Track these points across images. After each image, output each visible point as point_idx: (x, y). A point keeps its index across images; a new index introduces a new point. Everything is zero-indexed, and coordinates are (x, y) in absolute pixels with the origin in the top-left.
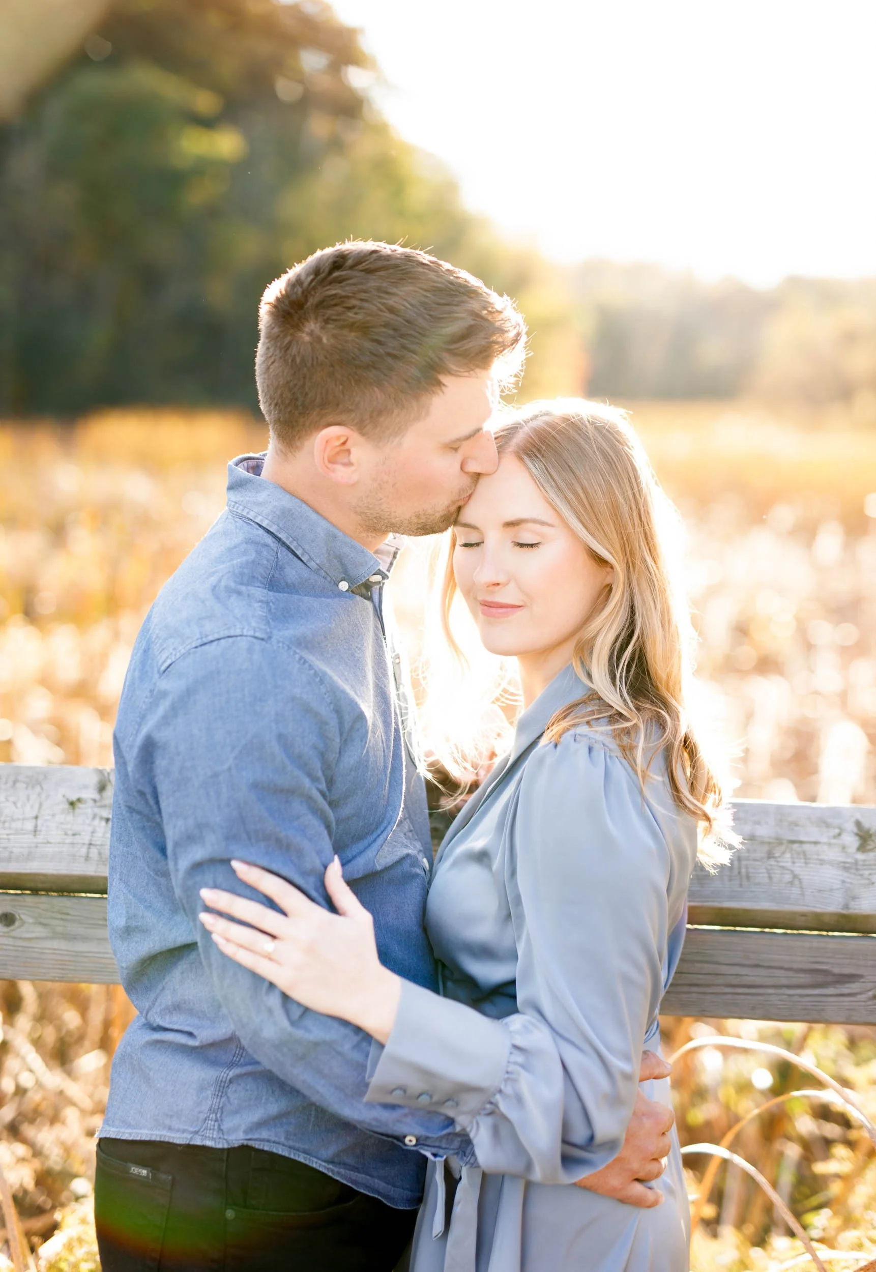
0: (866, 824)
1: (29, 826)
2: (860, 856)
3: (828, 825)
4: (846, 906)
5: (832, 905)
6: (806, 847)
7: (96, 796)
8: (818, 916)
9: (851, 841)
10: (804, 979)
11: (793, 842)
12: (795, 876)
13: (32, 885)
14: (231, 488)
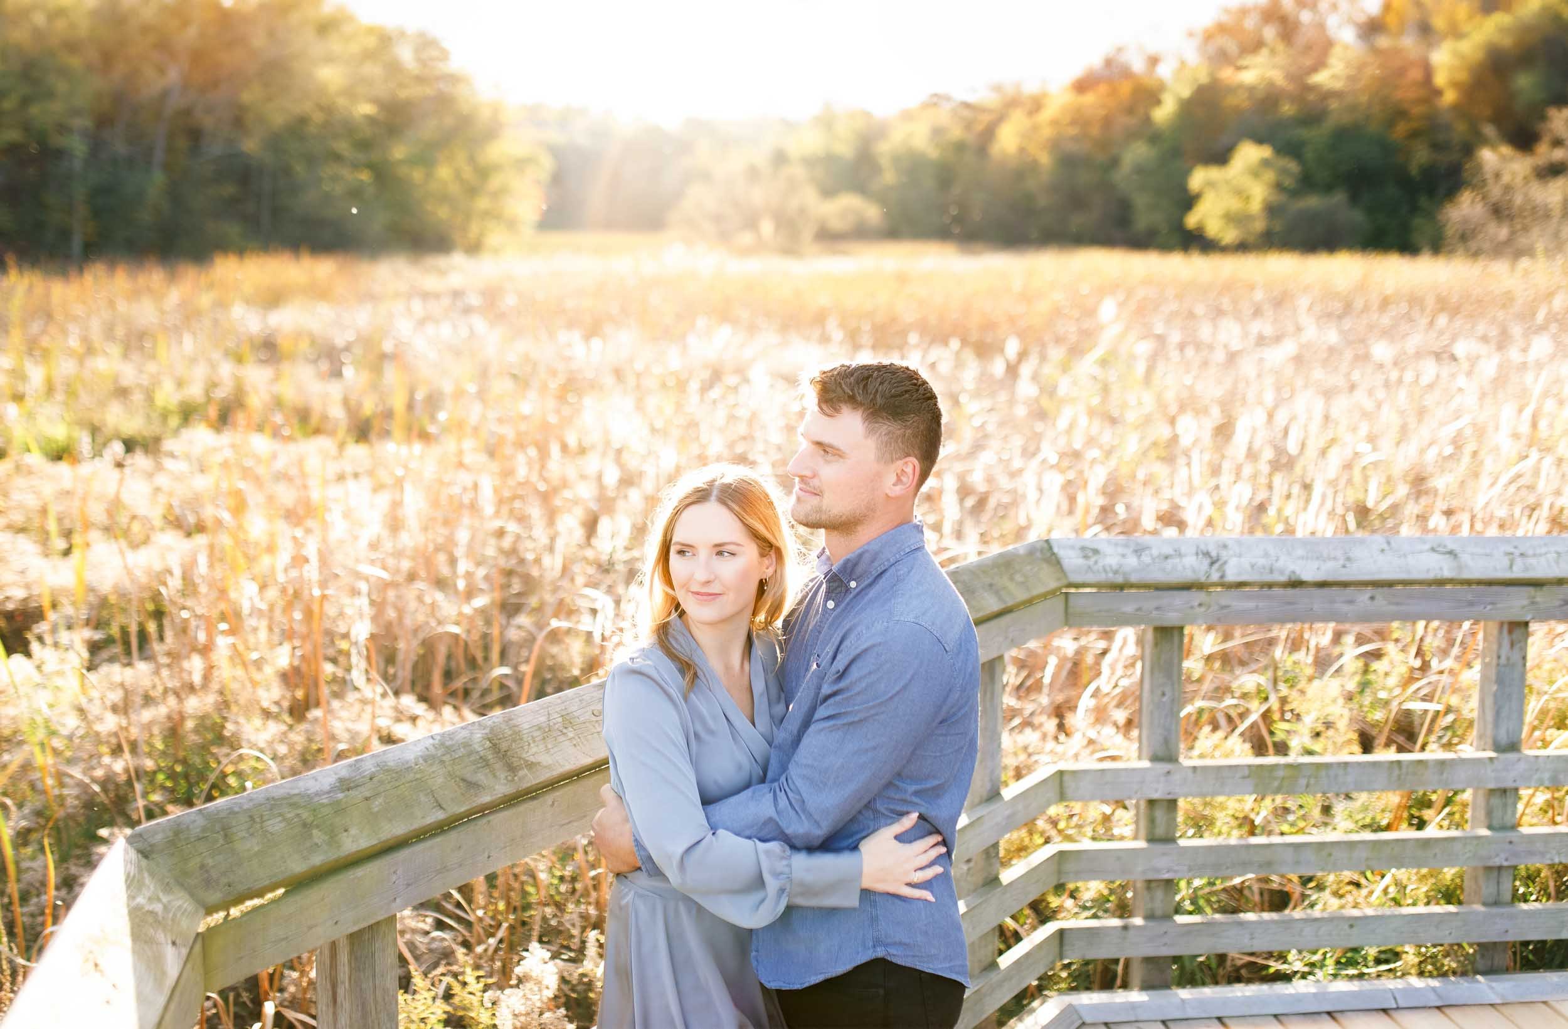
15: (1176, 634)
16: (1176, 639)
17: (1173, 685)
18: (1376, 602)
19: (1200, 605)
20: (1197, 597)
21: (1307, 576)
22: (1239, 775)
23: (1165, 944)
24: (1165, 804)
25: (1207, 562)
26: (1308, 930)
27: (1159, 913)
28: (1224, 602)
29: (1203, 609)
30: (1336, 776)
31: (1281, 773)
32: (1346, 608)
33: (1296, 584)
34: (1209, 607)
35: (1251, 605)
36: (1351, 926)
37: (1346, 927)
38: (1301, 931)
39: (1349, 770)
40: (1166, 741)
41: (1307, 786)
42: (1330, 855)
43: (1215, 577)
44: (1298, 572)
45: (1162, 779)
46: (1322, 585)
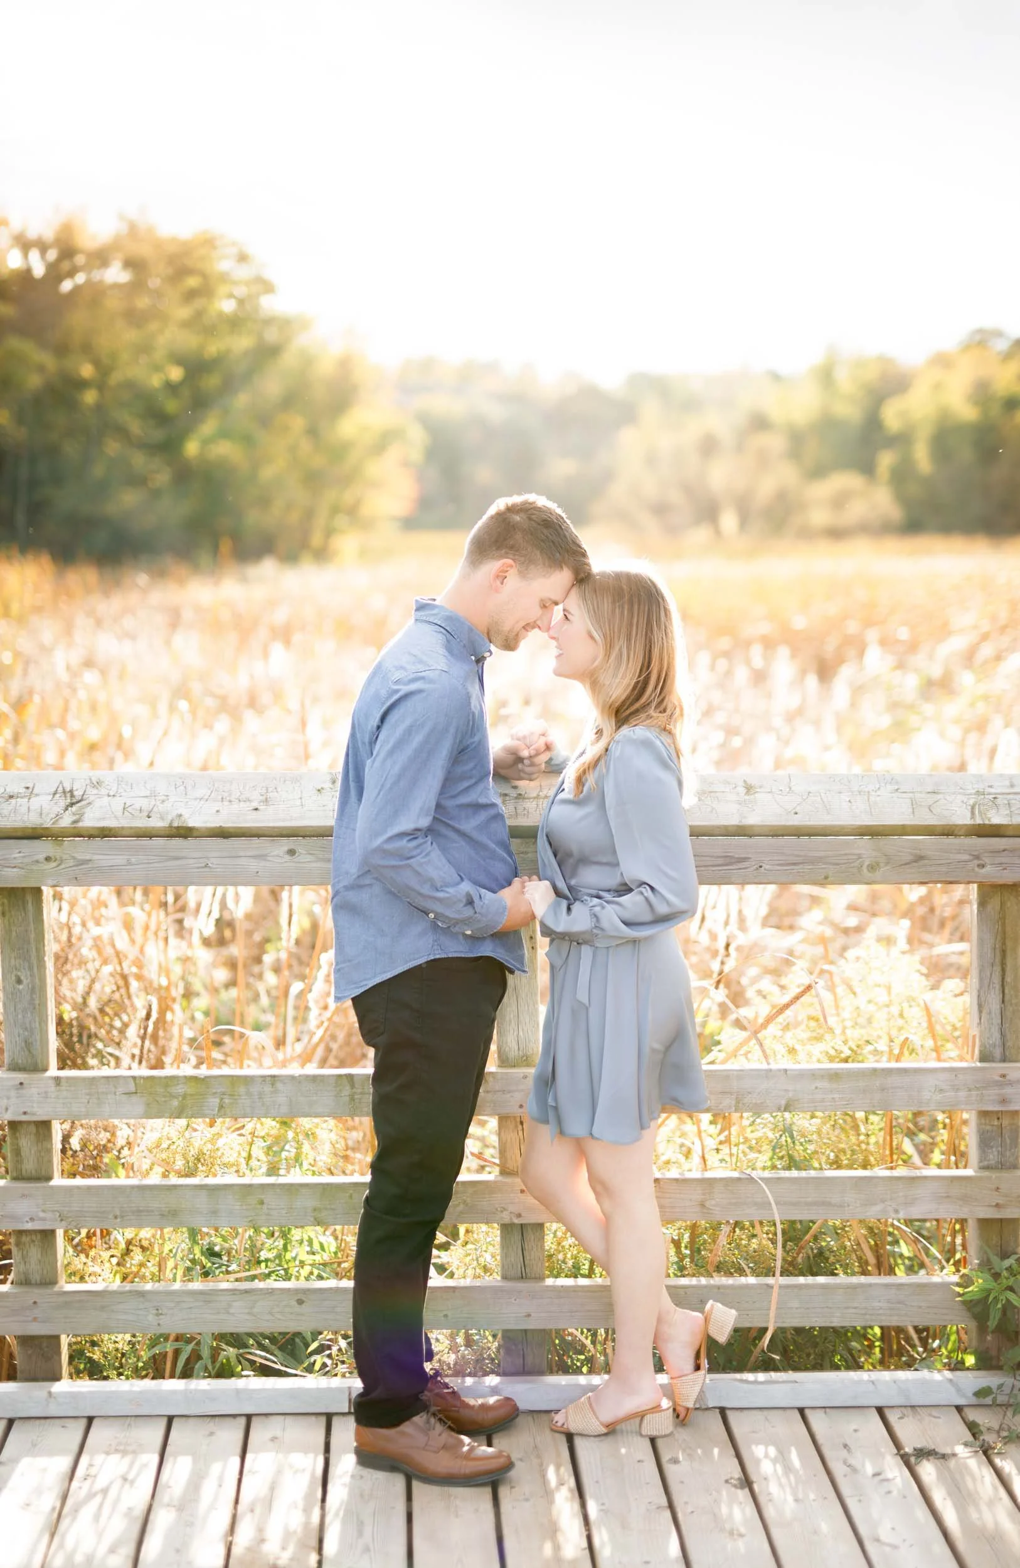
0: (749, 782)
1: (298, 802)
2: (747, 797)
3: (729, 783)
4: (740, 821)
5: (733, 821)
6: (717, 794)
7: (331, 786)
8: (726, 827)
9: (742, 790)
10: (720, 861)
11: (711, 792)
12: (713, 809)
13: (301, 834)
14: (417, 610)
15: (29, 898)
16: (30, 907)
17: (31, 968)
18: (296, 858)
19: (48, 859)
20: (42, 848)
21: (194, 821)
22: (121, 1090)
23: (35, 1319)
24: (33, 1129)
25: (63, 803)
26: (238, 1306)
27: (36, 1277)
28: (80, 856)
29: (54, 864)
30: (261, 1095)
31: (180, 1089)
32: (254, 865)
33: (185, 833)
34: (62, 861)
35: (119, 860)
36: (300, 1302)
37: (294, 1303)
38: (230, 1306)
39: (279, 1086)
40: (28, 1045)
41: (221, 1107)
42: (262, 1203)
43: (66, 821)
44: (186, 815)
45: (13, 1093)
46: (222, 834)
